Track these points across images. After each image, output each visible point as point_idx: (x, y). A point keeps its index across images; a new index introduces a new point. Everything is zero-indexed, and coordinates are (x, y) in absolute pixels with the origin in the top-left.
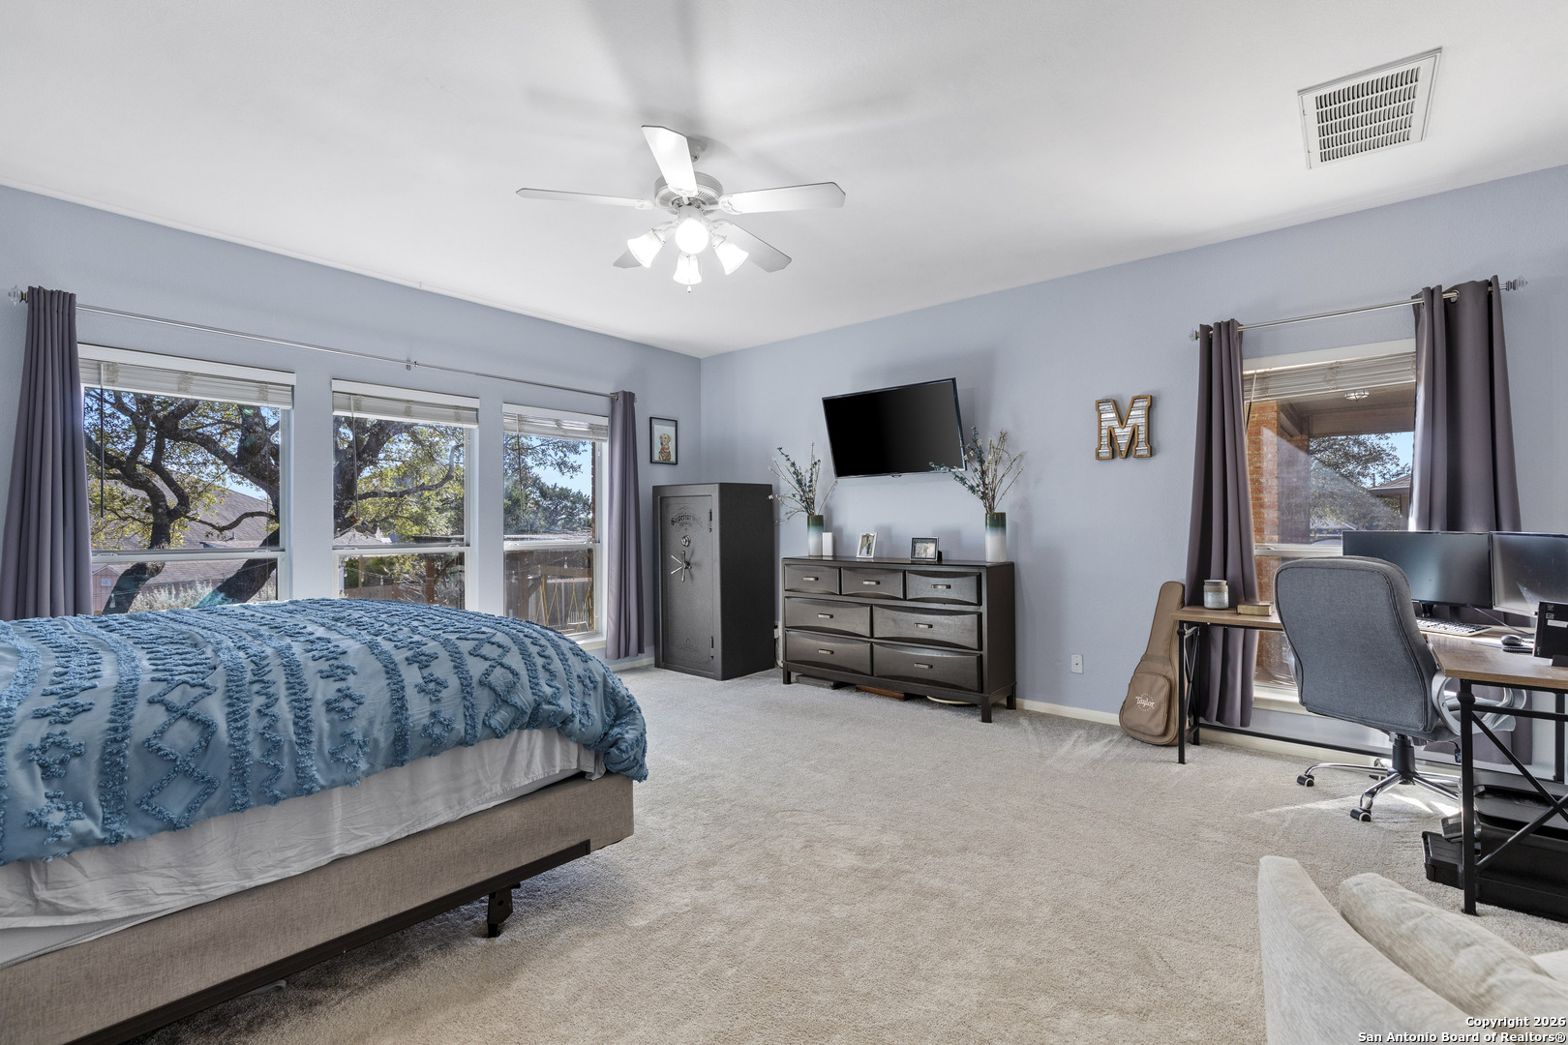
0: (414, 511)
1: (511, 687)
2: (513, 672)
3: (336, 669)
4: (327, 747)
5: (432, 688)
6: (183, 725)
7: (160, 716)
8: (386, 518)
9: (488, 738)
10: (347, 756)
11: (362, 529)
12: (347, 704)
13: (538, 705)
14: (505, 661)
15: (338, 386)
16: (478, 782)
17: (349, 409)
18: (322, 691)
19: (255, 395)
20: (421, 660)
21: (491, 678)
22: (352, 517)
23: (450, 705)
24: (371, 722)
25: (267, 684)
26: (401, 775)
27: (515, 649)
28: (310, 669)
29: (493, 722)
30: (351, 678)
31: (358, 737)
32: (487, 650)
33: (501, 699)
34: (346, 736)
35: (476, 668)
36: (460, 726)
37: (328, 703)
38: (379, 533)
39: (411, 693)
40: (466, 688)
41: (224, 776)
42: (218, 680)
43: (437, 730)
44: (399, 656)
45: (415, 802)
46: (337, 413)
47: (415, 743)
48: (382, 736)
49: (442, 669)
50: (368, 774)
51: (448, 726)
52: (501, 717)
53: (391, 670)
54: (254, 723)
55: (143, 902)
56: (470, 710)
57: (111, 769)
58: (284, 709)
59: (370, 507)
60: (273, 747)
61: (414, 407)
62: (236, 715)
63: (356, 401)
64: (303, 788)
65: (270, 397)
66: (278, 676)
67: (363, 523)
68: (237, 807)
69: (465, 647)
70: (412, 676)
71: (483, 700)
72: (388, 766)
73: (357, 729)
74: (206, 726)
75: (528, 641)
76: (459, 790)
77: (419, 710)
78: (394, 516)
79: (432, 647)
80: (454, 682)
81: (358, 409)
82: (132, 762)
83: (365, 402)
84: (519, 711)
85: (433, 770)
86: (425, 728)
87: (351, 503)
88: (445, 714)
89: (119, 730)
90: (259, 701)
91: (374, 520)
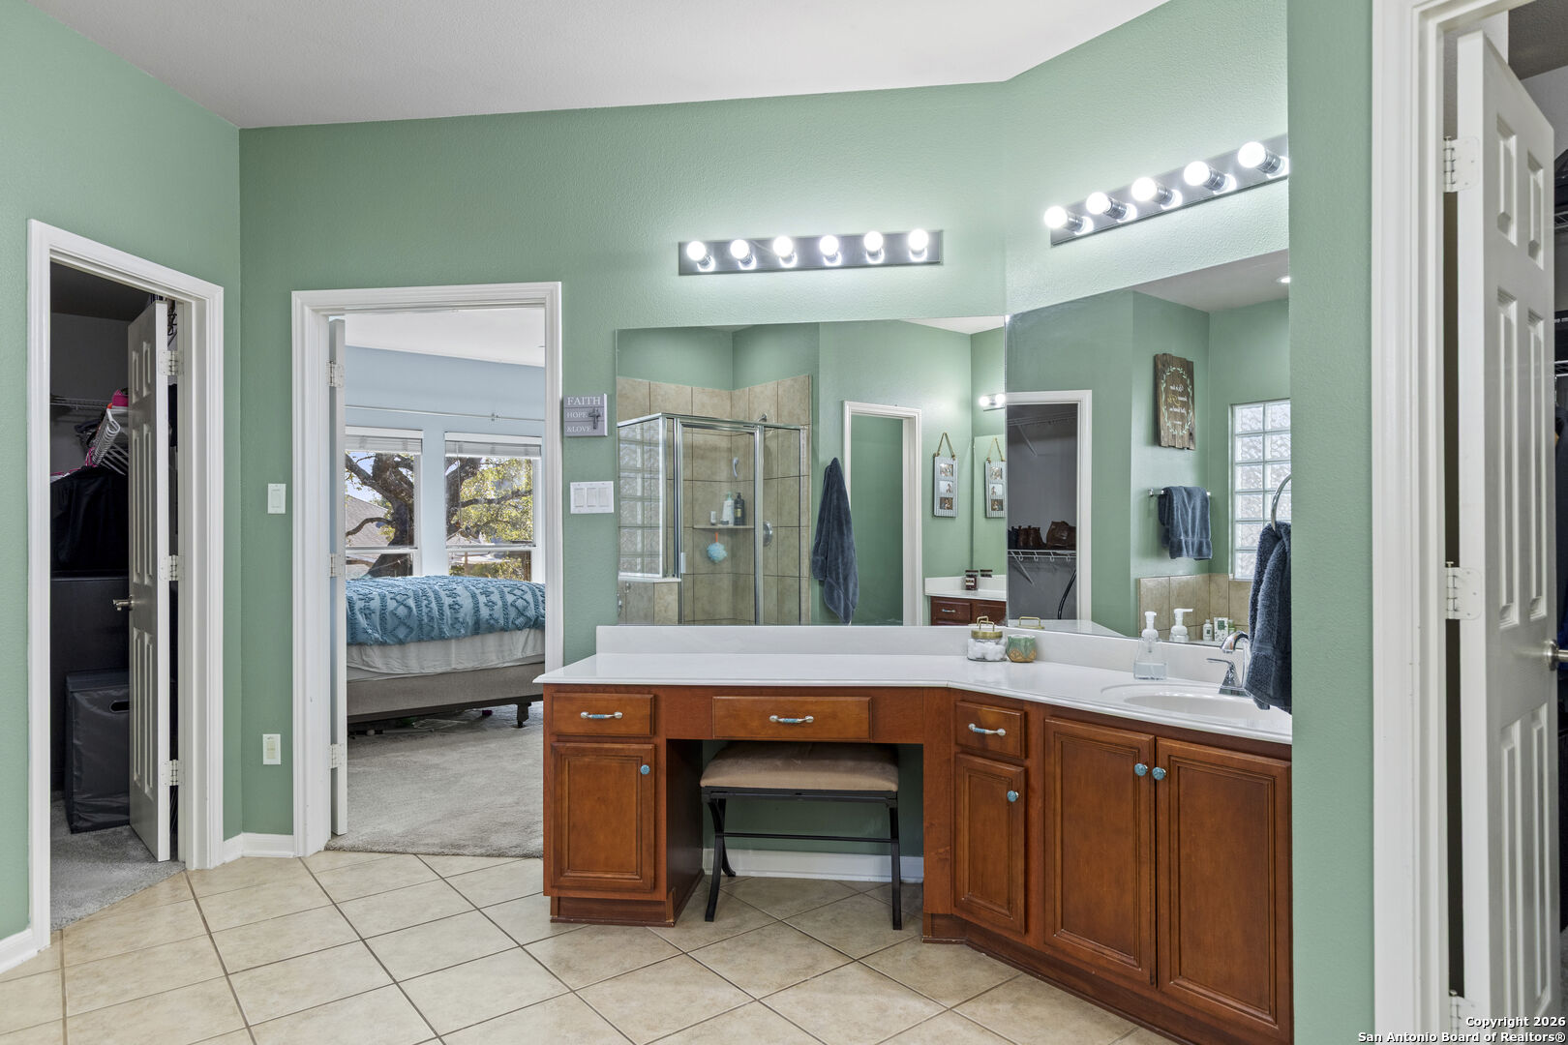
0: (513, 515)
1: (525, 608)
2: (528, 603)
3: (452, 594)
4: (450, 622)
5: (491, 605)
6: (402, 607)
7: (395, 604)
8: (488, 522)
9: (514, 630)
10: (457, 626)
11: (466, 534)
12: (457, 607)
13: (538, 617)
14: (524, 597)
15: (449, 436)
16: (511, 650)
17: (455, 452)
18: (447, 601)
19: (400, 447)
20: (487, 594)
21: (517, 604)
22: (457, 523)
23: (498, 613)
24: (466, 615)
25: (428, 597)
26: (478, 639)
27: (530, 592)
28: (443, 594)
29: (517, 622)
30: (458, 598)
31: (461, 620)
32: (516, 592)
33: (521, 613)
34: (457, 619)
35: (510, 598)
36: (502, 622)
37: (450, 605)
38: (482, 538)
39: (481, 605)
40: (505, 605)
41: (416, 626)
42: (411, 593)
43: (492, 622)
44: (477, 592)
45: (483, 653)
46: (448, 455)
47: (483, 626)
48: (470, 621)
49: (496, 597)
50: (465, 636)
51: (497, 621)
52: (520, 621)
53: (474, 596)
54: (425, 610)
55: (392, 670)
56: (506, 615)
57: (383, 618)
58: (434, 605)
59: (473, 512)
60: (431, 619)
61: (497, 448)
62: (418, 606)
63: (459, 446)
64: (442, 637)
65: (409, 447)
66: (431, 594)
67: (467, 528)
68: (420, 640)
69: (506, 590)
70: (482, 599)
71: (513, 613)
72: (473, 635)
73: (461, 616)
74: (409, 608)
75: (537, 590)
76: (502, 651)
77: (485, 612)
78: (496, 520)
79: (492, 589)
80: (500, 603)
81: (461, 451)
82: (388, 617)
83: (465, 446)
84: (529, 619)
85: (491, 640)
86: (487, 620)
87: (456, 510)
88: (496, 616)
89: (384, 607)
90: (425, 602)
91: (476, 525)
